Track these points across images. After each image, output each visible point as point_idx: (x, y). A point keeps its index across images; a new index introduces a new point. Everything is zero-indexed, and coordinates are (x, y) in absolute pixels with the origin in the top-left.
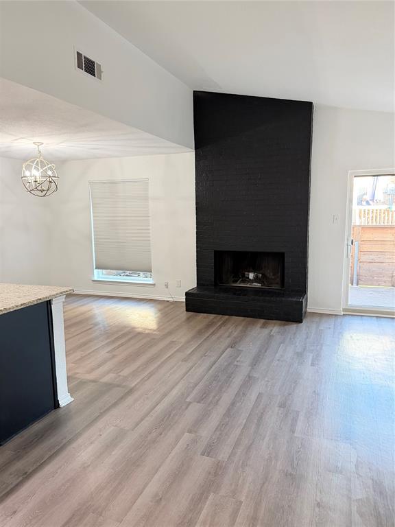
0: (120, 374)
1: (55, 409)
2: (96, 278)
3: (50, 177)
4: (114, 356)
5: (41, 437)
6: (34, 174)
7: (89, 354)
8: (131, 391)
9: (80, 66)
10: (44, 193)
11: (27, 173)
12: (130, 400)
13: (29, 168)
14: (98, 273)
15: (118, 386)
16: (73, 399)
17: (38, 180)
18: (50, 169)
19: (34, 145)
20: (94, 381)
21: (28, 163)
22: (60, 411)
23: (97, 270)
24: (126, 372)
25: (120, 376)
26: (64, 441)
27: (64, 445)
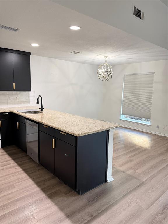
0: (136, 171)
1: (105, 182)
2: (121, 118)
3: (109, 72)
4: (132, 160)
5: (99, 197)
6: (102, 71)
7: (120, 156)
8: (143, 184)
9: (134, 14)
10: (106, 79)
11: (100, 71)
12: (143, 189)
13: (101, 68)
14: (123, 116)
15: (136, 178)
16: (113, 179)
17: (104, 73)
18: (110, 68)
19: (104, 58)
20: (123, 172)
21: (101, 66)
22: (108, 184)
23: (122, 115)
24: (139, 171)
25: (136, 172)
26: (110, 203)
27: (110, 205)
